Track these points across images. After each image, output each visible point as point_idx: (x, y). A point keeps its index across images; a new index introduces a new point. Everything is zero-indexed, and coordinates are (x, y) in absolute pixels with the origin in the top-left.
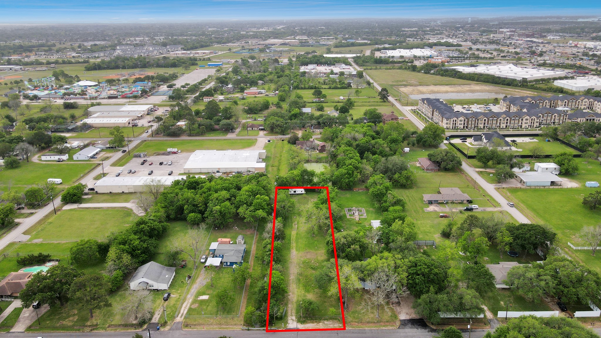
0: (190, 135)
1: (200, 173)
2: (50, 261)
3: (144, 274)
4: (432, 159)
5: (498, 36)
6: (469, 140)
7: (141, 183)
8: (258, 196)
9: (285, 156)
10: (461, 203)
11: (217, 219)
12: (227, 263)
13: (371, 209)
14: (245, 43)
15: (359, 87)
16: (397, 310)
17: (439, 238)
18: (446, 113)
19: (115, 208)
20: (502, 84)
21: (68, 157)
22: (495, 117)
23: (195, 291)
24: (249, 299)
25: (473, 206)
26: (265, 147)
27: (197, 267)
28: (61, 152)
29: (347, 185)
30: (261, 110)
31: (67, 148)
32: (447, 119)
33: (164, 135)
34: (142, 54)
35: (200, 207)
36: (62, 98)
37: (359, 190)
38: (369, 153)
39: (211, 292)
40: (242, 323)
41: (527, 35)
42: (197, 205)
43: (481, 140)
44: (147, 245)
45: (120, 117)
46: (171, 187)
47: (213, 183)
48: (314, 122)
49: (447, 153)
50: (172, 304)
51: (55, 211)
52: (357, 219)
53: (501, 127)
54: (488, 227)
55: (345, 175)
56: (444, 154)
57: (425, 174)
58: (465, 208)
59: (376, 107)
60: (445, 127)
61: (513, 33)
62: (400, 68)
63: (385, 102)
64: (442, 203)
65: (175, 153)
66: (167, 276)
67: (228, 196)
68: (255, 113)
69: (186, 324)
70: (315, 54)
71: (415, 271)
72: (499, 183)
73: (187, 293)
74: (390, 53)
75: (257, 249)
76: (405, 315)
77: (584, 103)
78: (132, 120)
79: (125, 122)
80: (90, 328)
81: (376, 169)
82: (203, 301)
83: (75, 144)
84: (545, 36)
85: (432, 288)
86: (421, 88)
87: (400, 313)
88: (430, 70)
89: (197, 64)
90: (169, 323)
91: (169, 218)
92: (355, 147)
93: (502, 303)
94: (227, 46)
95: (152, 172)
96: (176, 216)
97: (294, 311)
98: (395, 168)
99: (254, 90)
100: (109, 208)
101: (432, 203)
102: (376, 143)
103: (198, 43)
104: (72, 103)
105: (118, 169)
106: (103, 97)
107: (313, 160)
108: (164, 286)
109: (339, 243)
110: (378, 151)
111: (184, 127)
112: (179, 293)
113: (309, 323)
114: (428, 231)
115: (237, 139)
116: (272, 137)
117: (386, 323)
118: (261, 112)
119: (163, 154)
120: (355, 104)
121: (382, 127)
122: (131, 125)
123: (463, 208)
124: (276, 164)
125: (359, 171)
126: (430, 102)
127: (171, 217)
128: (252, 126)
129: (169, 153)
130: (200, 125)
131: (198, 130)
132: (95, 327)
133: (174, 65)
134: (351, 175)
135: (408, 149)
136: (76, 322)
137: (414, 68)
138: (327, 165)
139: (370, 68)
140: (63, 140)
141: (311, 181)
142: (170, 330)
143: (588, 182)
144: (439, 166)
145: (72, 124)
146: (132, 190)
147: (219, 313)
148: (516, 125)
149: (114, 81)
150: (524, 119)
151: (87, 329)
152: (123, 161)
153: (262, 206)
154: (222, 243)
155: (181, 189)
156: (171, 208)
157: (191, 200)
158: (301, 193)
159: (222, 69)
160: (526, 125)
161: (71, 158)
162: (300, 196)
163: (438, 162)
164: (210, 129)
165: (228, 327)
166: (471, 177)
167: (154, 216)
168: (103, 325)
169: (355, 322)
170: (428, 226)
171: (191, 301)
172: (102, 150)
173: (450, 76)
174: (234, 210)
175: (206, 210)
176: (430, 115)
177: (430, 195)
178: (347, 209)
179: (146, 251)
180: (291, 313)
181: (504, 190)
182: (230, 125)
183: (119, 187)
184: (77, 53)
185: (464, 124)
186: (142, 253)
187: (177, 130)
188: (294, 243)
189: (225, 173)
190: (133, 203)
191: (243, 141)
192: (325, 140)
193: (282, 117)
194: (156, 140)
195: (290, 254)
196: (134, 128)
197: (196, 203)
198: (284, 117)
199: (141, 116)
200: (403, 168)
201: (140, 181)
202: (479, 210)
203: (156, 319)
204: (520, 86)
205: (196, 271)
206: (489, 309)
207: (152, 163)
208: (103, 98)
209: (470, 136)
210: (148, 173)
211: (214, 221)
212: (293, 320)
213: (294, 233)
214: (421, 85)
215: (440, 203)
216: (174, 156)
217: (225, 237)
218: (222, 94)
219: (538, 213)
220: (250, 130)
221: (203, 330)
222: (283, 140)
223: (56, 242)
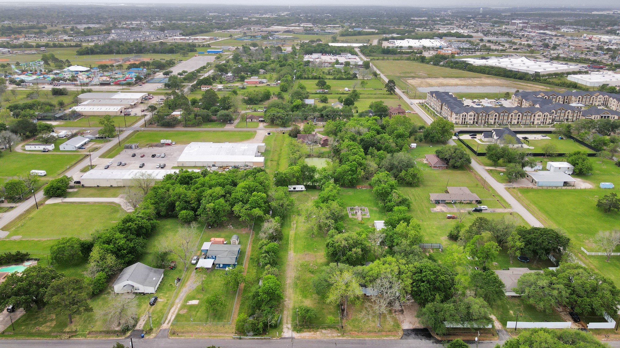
0: (186, 126)
1: (195, 167)
2: (28, 260)
3: (129, 276)
4: (440, 156)
5: (511, 28)
6: (479, 136)
7: (130, 177)
8: (255, 193)
9: (286, 150)
10: (470, 203)
11: (211, 217)
12: (219, 265)
13: (375, 209)
14: (247, 29)
15: (365, 79)
16: (400, 318)
17: (445, 241)
18: (455, 108)
19: (102, 203)
20: (514, 78)
21: (54, 147)
22: (506, 113)
23: (185, 296)
24: (243, 304)
25: (482, 206)
26: (265, 140)
27: (187, 268)
28: (47, 141)
29: (350, 182)
30: (261, 101)
31: (54, 137)
32: (457, 114)
33: (158, 126)
34: (139, 39)
35: (193, 203)
36: (51, 84)
37: (363, 188)
38: (374, 148)
39: (201, 296)
40: (234, 330)
41: (540, 27)
42: (189, 202)
43: (491, 136)
44: (134, 244)
45: (112, 105)
46: (163, 181)
47: (207, 178)
48: (317, 114)
49: (456, 149)
50: (159, 309)
51: (37, 206)
52: (360, 219)
53: (513, 123)
54: (498, 230)
55: (348, 172)
56: (453, 151)
57: (432, 171)
58: (474, 209)
59: (383, 100)
60: (454, 122)
61: (526, 25)
62: (408, 59)
63: (392, 94)
64: (450, 203)
65: (168, 145)
66: (154, 279)
67: (222, 193)
68: (256, 104)
69: (173, 331)
70: (320, 42)
71: (420, 278)
72: (510, 182)
73: (176, 297)
74: (399, 43)
75: (253, 250)
76: (408, 324)
77: (598, 99)
78: (125, 109)
79: (117, 110)
80: (69, 335)
81: (380, 166)
82: (192, 306)
83: (63, 133)
84: (559, 29)
85: (437, 297)
86: (429, 81)
87: (403, 322)
88: (440, 62)
89: (196, 51)
90: (154, 330)
91: (159, 216)
92: (359, 141)
93: (511, 312)
94: (228, 32)
95: (143, 165)
96: (167, 213)
97: (290, 319)
98: (401, 165)
99: (255, 79)
100: (95, 203)
101: (439, 203)
102: (382, 138)
103: (198, 28)
104: (61, 90)
105: (107, 161)
106: (95, 83)
107: (314, 154)
108: (150, 290)
109: (339, 246)
110: (383, 146)
111: (179, 117)
112: (167, 297)
113: (306, 332)
114: (435, 233)
115: (235, 131)
116: (273, 130)
117: (388, 333)
118: (261, 103)
119: (156, 146)
120: (361, 96)
121: (387, 121)
122: (123, 114)
123: (471, 209)
124: (276, 158)
125: (363, 167)
126: (439, 95)
127: (162, 213)
128: (252, 118)
129: (163, 145)
130: (196, 115)
131: (194, 121)
132: (73, 334)
133: (171, 51)
134: (354, 172)
135: (415, 144)
136: (54, 328)
137: (423, 60)
138: (330, 160)
139: (377, 58)
140: (49, 129)
141: (311, 178)
142: (155, 337)
143: (603, 183)
144: (447, 163)
145: (60, 111)
146: (121, 184)
147: (209, 319)
148: (528, 122)
149: (107, 66)
150: (537, 116)
151: (66, 336)
152: (113, 152)
153: (259, 204)
154: (215, 243)
155: (173, 184)
156: (162, 204)
157: (183, 196)
158: (301, 190)
159: (222, 57)
160: (538, 121)
161: (57, 149)
162: (300, 193)
163: (446, 159)
164: (207, 120)
165: (218, 335)
166: (480, 176)
167: (143, 213)
168: (83, 331)
169: (355, 331)
170: (434, 228)
171: (179, 306)
172: (91, 140)
173: (460, 69)
174: (228, 208)
175: (198, 208)
176: (438, 109)
177: (437, 194)
178: (349, 208)
179: (132, 251)
180: (287, 321)
181: (515, 190)
182: (228, 116)
183: (108, 180)
184: (69, 36)
185: (474, 119)
186: (128, 253)
187: (172, 120)
188: (292, 244)
189: (221, 167)
190: (121, 197)
191: (241, 133)
192: (328, 134)
193: (283, 108)
194: (149, 131)
195: (288, 256)
196: (126, 117)
197: (188, 200)
198: (286, 108)
199: (135, 104)
200: (409, 165)
201: (129, 175)
202: (489, 211)
203: (140, 326)
204: (532, 81)
205: (186, 273)
206: (498, 319)
207: (144, 156)
208: (94, 85)
209: (481, 132)
210: (139, 166)
211: (207, 219)
212: (288, 328)
213: (292, 233)
214: (429, 77)
215: (447, 203)
216: (168, 148)
217: (219, 236)
218: (221, 83)
219: (549, 215)
220: (249, 122)
221: (192, 338)
222: (284, 133)
223: (36, 240)
